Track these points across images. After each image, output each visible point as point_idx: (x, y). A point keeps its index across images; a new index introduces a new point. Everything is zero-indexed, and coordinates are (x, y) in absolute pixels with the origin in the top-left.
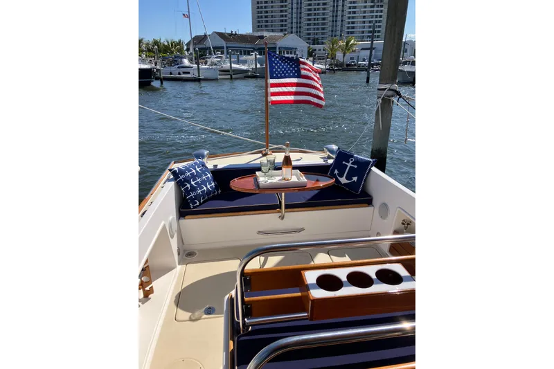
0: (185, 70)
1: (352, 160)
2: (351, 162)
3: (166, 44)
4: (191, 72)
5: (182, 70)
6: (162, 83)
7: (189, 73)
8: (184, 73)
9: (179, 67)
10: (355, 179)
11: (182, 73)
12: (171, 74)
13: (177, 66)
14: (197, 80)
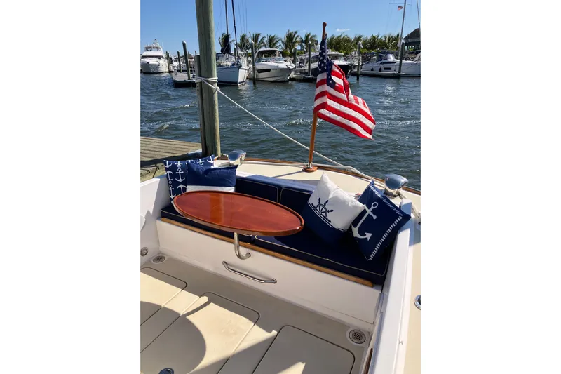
0: (386, 66)
1: (374, 205)
2: (372, 208)
3: (384, 39)
4: (393, 68)
5: (384, 66)
6: (358, 79)
7: (390, 69)
8: (385, 69)
9: (381, 63)
10: (368, 236)
11: (383, 69)
12: (372, 70)
13: (380, 62)
14: (396, 77)
